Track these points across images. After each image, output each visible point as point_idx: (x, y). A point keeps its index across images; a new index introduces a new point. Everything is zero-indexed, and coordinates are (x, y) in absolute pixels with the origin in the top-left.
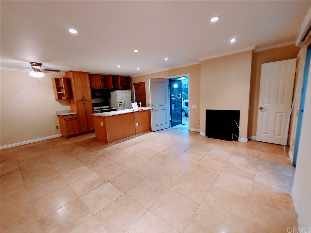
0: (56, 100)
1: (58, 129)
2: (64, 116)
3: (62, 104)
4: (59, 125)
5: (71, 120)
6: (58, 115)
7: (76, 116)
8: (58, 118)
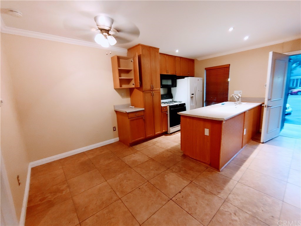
0: (115, 89)
1: (115, 130)
2: (128, 113)
3: (121, 95)
4: (116, 125)
5: (137, 119)
6: (116, 112)
7: (142, 113)
8: (115, 114)
